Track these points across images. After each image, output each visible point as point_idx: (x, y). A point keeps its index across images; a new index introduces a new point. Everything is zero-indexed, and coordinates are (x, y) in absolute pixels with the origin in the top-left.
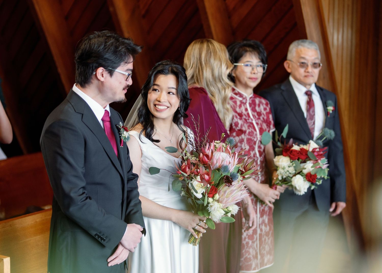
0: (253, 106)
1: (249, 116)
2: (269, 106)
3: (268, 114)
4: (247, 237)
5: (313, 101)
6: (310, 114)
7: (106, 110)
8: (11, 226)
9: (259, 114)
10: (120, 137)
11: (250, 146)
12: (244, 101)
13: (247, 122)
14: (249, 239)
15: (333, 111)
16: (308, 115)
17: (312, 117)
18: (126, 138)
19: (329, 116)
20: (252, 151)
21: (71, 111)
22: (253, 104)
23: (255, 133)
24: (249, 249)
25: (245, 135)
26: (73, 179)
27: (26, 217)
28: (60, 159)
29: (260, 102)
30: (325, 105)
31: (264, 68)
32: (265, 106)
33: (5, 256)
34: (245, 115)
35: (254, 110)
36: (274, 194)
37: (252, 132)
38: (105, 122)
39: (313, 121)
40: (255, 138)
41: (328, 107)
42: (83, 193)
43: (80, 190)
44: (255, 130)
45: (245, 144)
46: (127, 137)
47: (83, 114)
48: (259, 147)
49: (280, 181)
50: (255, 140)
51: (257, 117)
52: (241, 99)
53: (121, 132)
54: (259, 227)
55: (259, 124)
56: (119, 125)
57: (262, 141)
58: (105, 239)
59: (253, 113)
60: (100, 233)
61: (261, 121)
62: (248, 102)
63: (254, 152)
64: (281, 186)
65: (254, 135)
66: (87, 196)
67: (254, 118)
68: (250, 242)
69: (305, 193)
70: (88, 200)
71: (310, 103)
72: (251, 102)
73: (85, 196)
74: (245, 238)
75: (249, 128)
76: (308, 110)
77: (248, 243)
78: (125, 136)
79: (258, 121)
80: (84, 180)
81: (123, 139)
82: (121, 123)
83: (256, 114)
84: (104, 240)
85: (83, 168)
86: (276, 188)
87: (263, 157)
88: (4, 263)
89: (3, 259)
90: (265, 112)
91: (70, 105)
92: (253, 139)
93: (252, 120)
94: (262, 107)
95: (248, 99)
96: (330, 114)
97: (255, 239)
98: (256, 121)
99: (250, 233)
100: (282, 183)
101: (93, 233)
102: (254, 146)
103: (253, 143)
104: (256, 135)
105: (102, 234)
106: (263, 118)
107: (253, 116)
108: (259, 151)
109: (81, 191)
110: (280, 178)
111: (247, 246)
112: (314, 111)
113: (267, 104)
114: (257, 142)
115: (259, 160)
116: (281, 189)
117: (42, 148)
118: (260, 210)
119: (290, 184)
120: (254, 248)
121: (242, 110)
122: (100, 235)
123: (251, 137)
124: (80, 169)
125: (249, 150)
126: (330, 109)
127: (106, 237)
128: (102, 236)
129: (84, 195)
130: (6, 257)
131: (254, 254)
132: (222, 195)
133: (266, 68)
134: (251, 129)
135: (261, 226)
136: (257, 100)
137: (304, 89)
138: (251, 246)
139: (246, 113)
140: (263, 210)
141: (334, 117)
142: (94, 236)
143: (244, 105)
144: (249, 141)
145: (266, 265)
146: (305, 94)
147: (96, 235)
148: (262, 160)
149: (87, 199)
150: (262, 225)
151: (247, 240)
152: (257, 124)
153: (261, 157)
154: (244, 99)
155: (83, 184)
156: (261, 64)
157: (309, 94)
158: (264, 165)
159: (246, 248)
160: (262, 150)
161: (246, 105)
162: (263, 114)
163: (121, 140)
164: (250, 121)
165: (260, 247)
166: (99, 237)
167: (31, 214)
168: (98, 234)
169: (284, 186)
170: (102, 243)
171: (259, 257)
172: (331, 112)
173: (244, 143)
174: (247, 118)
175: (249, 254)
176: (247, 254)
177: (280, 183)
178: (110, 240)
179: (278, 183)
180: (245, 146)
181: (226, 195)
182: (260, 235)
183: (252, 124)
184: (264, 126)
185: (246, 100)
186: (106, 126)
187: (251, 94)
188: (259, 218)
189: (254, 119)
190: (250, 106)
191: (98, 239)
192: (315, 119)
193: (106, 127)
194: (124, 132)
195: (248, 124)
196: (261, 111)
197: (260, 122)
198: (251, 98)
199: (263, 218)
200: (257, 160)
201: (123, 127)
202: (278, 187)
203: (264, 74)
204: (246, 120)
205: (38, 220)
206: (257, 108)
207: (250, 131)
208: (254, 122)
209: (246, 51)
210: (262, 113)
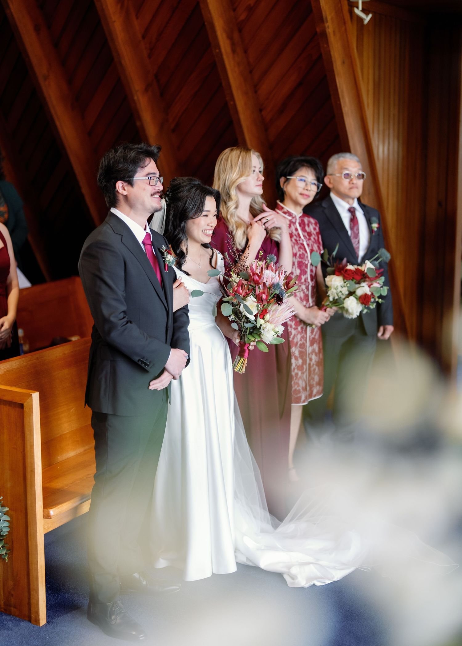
0: (302, 226)
1: (300, 237)
2: (318, 225)
3: (318, 234)
4: (296, 368)
5: (356, 218)
6: (354, 232)
7: (147, 233)
8: (38, 359)
9: (310, 234)
10: (164, 261)
11: (301, 270)
12: (294, 220)
13: (297, 243)
14: (298, 369)
15: (377, 228)
16: (352, 234)
17: (357, 235)
18: (170, 262)
19: (374, 234)
20: (304, 275)
21: (110, 231)
22: (302, 224)
23: (306, 255)
24: (299, 380)
25: (295, 258)
26: (113, 303)
27: (53, 348)
28: (99, 282)
29: (309, 222)
30: (369, 223)
31: (318, 188)
32: (314, 226)
33: (33, 391)
34: (295, 235)
35: (304, 230)
36: (323, 316)
37: (303, 254)
38: (146, 246)
39: (357, 240)
40: (306, 260)
41: (373, 224)
42: (124, 318)
43: (120, 314)
44: (306, 252)
45: (296, 268)
46: (172, 261)
47: (122, 236)
48: (312, 271)
49: (331, 302)
50: (306, 262)
51: (308, 237)
52: (290, 218)
53: (165, 256)
54: (309, 356)
55: (310, 245)
56: (162, 248)
57: (313, 264)
58: (148, 364)
59: (304, 233)
60: (143, 358)
61: (312, 241)
62: (298, 221)
63: (305, 276)
64: (331, 308)
65: (305, 257)
66: (128, 320)
67: (304, 238)
68: (300, 373)
69: (358, 316)
70: (129, 324)
71: (354, 220)
72: (300, 222)
73: (126, 321)
74: (294, 369)
75: (299, 251)
76: (352, 228)
77: (297, 374)
78: (169, 260)
79: (309, 242)
80: (125, 303)
81: (167, 263)
82: (163, 246)
83: (306, 234)
84: (148, 366)
85: (124, 291)
86: (325, 310)
87: (314, 282)
88: (33, 399)
89: (31, 395)
90: (315, 232)
91: (109, 226)
92: (304, 261)
93: (303, 241)
94: (311, 227)
95: (298, 218)
96: (375, 231)
97: (304, 370)
98: (307, 241)
99: (299, 363)
100: (332, 304)
101: (136, 359)
102: (306, 270)
103: (304, 267)
104: (307, 257)
105: (145, 359)
106: (314, 239)
107: (304, 236)
108: (311, 276)
109: (122, 315)
110: (331, 299)
111: (296, 377)
112: (358, 229)
113: (316, 224)
114: (309, 265)
115: (311, 284)
116: (331, 311)
117: (80, 272)
118: (310, 339)
119: (341, 306)
120: (304, 379)
121: (292, 230)
122: (143, 360)
123: (302, 260)
124: (121, 293)
125: (301, 274)
126: (375, 226)
127: (150, 362)
128: (145, 362)
129: (125, 319)
130: (35, 392)
131: (304, 385)
132: (273, 315)
133: (320, 187)
134: (302, 251)
135: (310, 355)
136: (306, 220)
137: (347, 206)
138: (300, 378)
139: (296, 234)
140: (314, 338)
141: (378, 235)
142: (137, 362)
143: (294, 225)
144: (300, 265)
145: (315, 396)
146: (348, 211)
147: (139, 360)
148: (313, 285)
149: (127, 323)
150: (312, 354)
151: (296, 371)
152: (308, 245)
153: (313, 282)
154: (293, 218)
155: (124, 308)
156: (316, 182)
157: (352, 211)
158: (315, 290)
159: (296, 379)
160: (313, 274)
161: (296, 224)
162: (314, 234)
163: (165, 264)
164: (301, 242)
165: (309, 377)
166: (142, 362)
167: (58, 345)
168: (141, 360)
169: (335, 308)
170: (146, 369)
171: (308, 388)
172: (375, 229)
173: (295, 266)
174: (298, 239)
175: (299, 386)
176: (296, 386)
177: (330, 304)
178: (154, 365)
179: (328, 305)
180: (296, 270)
181: (277, 314)
182: (310, 364)
183: (303, 245)
184: (315, 247)
185: (296, 219)
186: (147, 249)
187: (301, 213)
188: (309, 347)
189: (305, 240)
190: (300, 226)
191: (141, 365)
192: (359, 237)
193: (148, 251)
194: (168, 255)
195: (299, 246)
196: (311, 231)
197: (311, 243)
198: (300, 217)
199: (313, 347)
200: (309, 285)
201: (166, 250)
202: (328, 309)
203: (317, 193)
204: (296, 240)
205: (66, 352)
206: (307, 228)
207: (301, 253)
208: (305, 243)
209: (303, 166)
210: (312, 233)
